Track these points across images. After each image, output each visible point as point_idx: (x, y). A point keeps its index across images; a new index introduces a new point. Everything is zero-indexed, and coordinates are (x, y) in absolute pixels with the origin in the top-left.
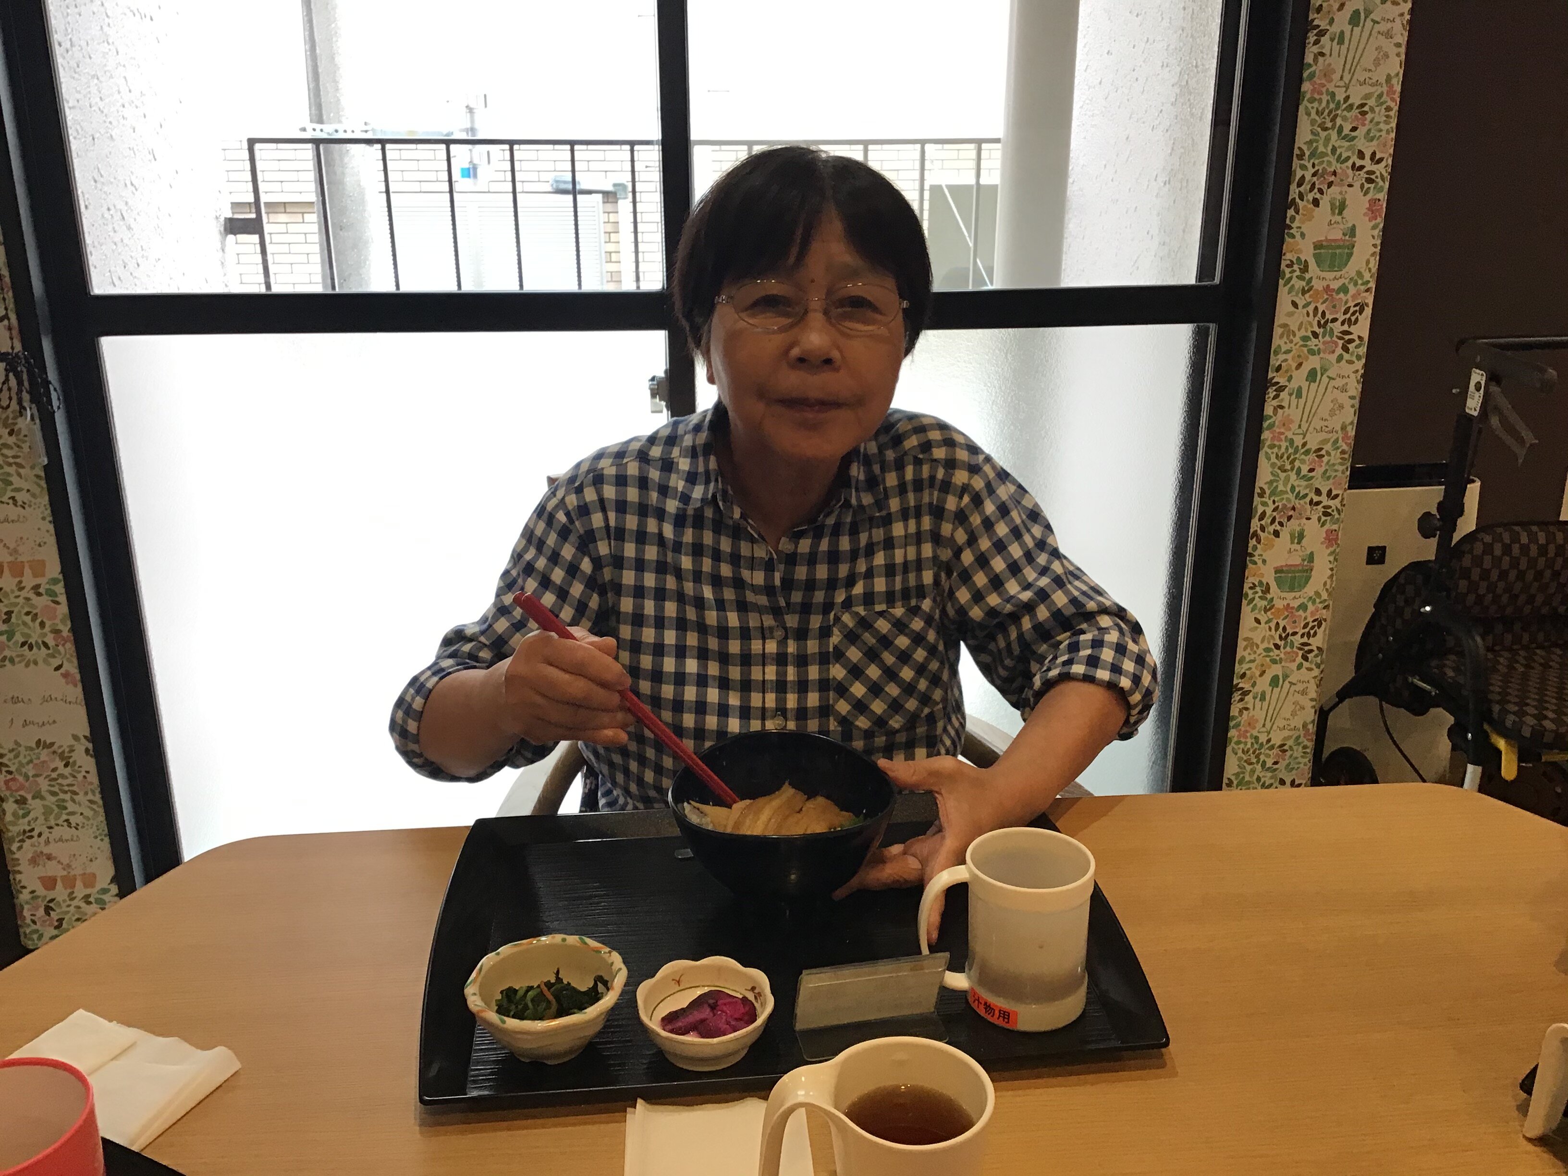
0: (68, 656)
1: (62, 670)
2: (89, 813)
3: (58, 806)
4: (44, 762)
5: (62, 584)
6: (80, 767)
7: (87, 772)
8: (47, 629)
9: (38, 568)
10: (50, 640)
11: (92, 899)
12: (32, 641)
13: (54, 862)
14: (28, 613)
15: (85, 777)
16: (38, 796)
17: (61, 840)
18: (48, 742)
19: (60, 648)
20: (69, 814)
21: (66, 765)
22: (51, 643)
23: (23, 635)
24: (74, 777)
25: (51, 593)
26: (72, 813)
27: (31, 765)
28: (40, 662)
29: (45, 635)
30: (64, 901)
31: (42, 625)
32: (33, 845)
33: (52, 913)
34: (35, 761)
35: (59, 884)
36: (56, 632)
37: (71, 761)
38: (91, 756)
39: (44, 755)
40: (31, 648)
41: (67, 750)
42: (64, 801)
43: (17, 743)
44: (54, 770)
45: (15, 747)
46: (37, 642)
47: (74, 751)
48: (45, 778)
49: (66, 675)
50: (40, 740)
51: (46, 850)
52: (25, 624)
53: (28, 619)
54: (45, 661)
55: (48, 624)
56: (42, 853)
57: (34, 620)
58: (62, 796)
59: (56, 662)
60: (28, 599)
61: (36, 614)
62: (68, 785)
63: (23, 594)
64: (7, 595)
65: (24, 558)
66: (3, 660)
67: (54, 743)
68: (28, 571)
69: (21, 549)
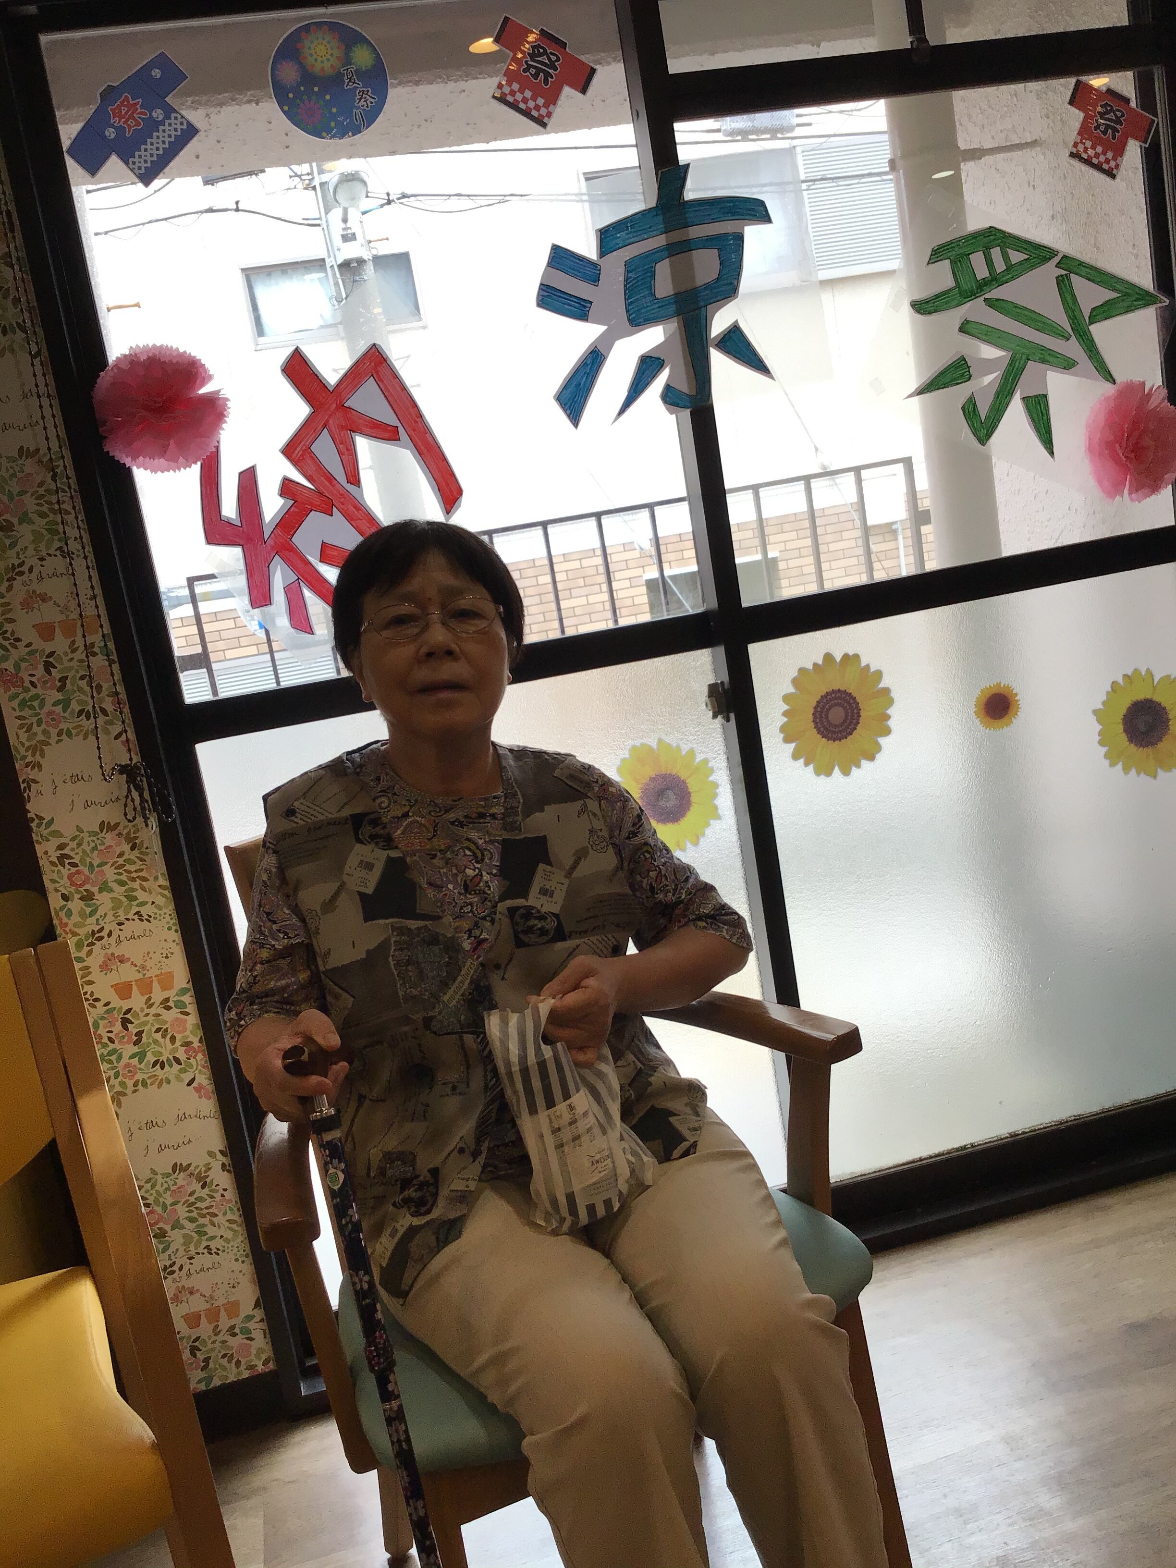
0: (200, 1068)
1: (195, 1084)
2: (229, 1235)
3: (198, 1232)
4: (181, 1187)
5: (192, 992)
6: (217, 1185)
7: (225, 1190)
8: (178, 1043)
9: (166, 981)
10: (181, 1054)
11: (237, 1330)
12: (164, 1058)
13: (198, 1295)
14: (158, 1030)
15: (223, 1196)
16: (176, 1225)
17: (202, 1270)
18: (184, 1165)
19: (192, 1061)
20: (209, 1239)
21: (203, 1187)
22: (182, 1056)
23: (155, 1053)
24: (212, 1197)
25: (180, 1005)
26: (213, 1238)
27: (169, 1193)
28: (173, 1079)
29: (175, 1050)
30: (209, 1337)
31: (173, 1039)
32: (174, 1281)
33: (198, 1353)
34: (172, 1188)
35: (203, 1320)
36: (187, 1044)
37: (208, 1180)
38: (229, 1171)
39: (181, 1178)
40: (162, 1067)
41: (203, 1169)
42: (204, 1225)
43: (153, 1172)
44: (192, 1194)
45: (152, 1176)
46: (168, 1059)
47: (210, 1169)
48: (184, 1204)
49: (198, 1090)
50: (176, 1164)
51: (188, 1284)
52: (156, 1041)
53: (158, 1036)
54: (178, 1078)
55: (178, 1037)
56: (183, 1287)
57: (164, 1037)
58: (201, 1221)
59: (188, 1077)
60: (156, 1015)
61: (166, 1030)
62: (207, 1208)
63: (153, 1011)
64: (136, 1015)
65: (153, 973)
66: (136, 1084)
67: (190, 1165)
68: (156, 986)
69: (148, 964)
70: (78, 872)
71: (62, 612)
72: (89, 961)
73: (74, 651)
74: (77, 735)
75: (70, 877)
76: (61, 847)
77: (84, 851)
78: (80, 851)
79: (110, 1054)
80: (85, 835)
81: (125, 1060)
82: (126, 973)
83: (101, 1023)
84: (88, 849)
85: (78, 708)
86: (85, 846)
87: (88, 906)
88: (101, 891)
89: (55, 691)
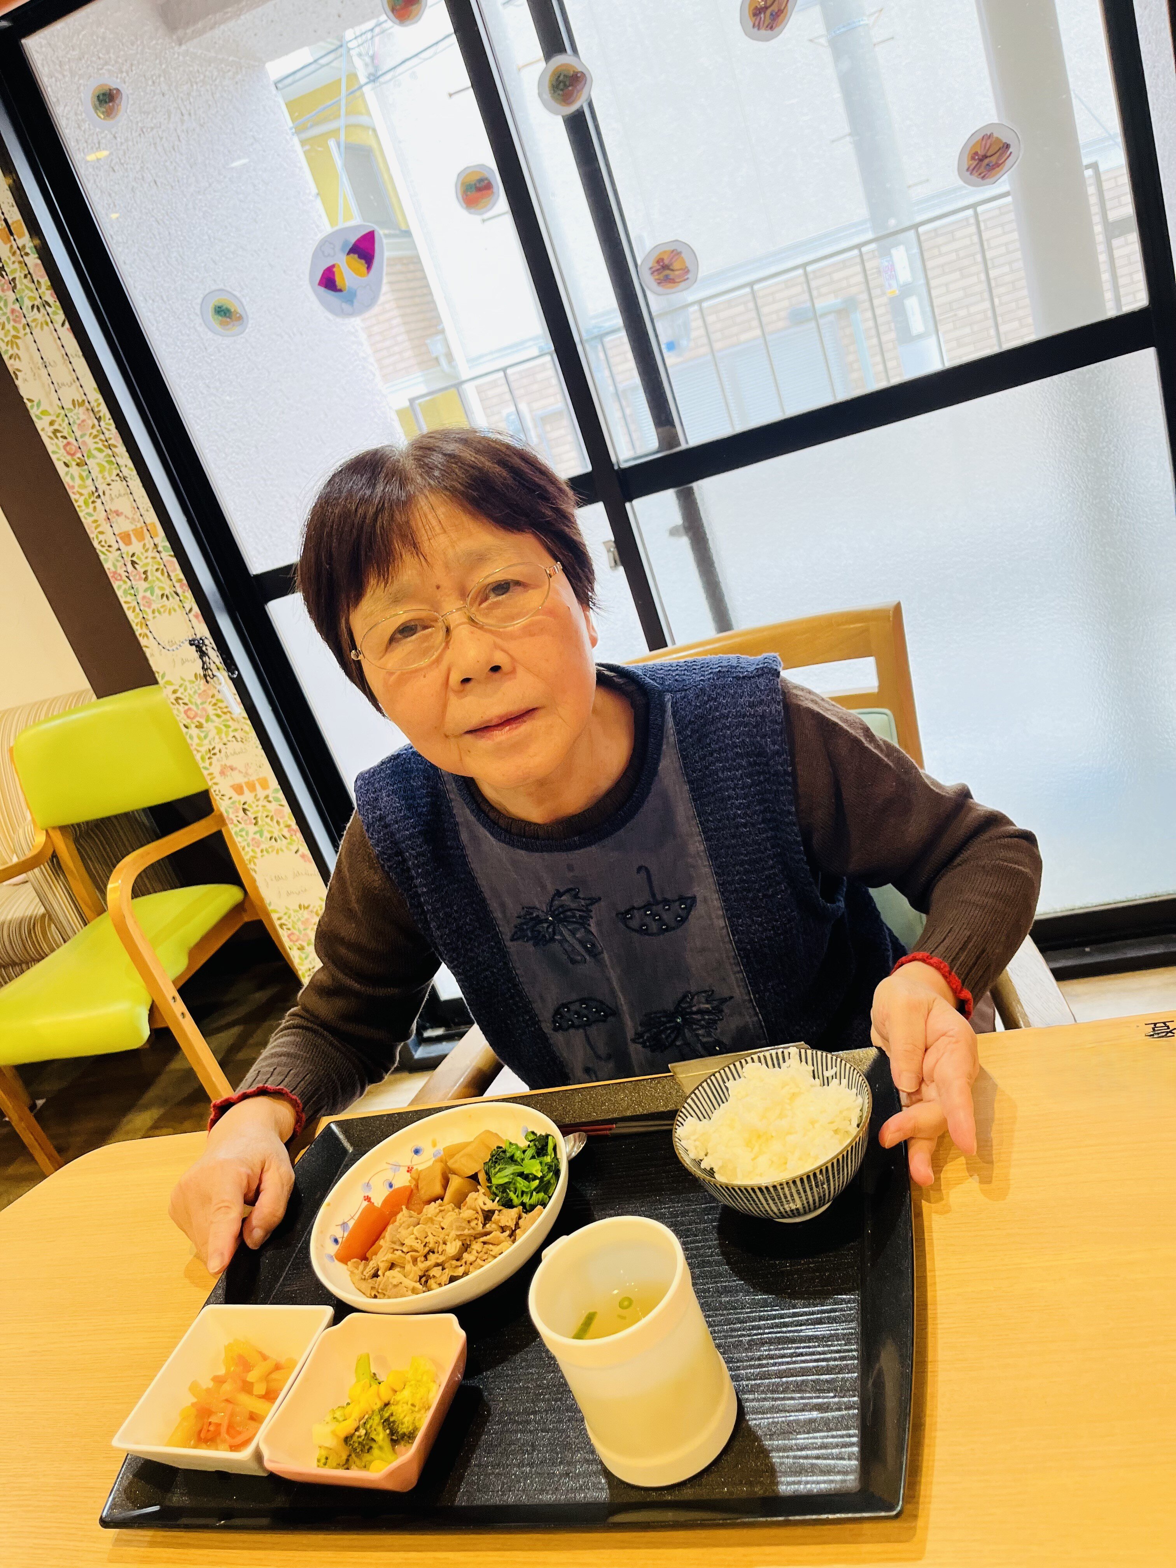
0: (298, 843)
1: (300, 853)
4: (307, 919)
5: (281, 792)
8: (282, 825)
9: (264, 783)
10: (286, 833)
12: (275, 835)
14: (267, 816)
18: (306, 905)
19: (294, 837)
22: (287, 835)
23: (269, 832)
25: (276, 799)
27: (300, 922)
28: (284, 849)
29: (281, 830)
31: (278, 822)
34: (302, 919)
36: (288, 826)
39: (306, 914)
40: (276, 840)
43: (286, 908)
45: (286, 911)
46: (278, 836)
49: (303, 856)
50: (300, 904)
52: (267, 824)
53: (268, 820)
54: (288, 849)
55: (281, 821)
57: (272, 819)
59: (294, 848)
60: (264, 806)
61: (272, 817)
63: (261, 803)
64: (250, 806)
65: (254, 778)
66: (262, 851)
67: (308, 906)
68: (258, 787)
69: (250, 771)
70: (190, 709)
71: (131, 523)
72: (212, 770)
73: (147, 551)
74: (164, 612)
75: (186, 712)
76: (175, 692)
77: (190, 695)
78: (186, 694)
79: (241, 830)
80: (187, 683)
81: (251, 835)
82: (238, 778)
83: (230, 811)
84: (192, 693)
85: (160, 593)
86: (189, 691)
87: (202, 732)
88: (207, 721)
89: (143, 582)
